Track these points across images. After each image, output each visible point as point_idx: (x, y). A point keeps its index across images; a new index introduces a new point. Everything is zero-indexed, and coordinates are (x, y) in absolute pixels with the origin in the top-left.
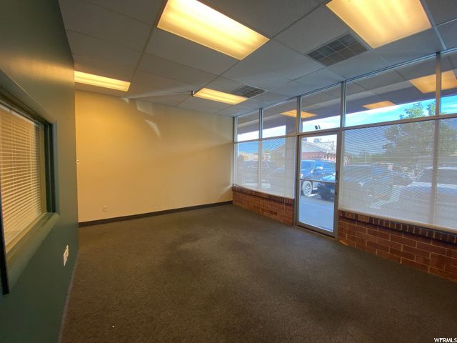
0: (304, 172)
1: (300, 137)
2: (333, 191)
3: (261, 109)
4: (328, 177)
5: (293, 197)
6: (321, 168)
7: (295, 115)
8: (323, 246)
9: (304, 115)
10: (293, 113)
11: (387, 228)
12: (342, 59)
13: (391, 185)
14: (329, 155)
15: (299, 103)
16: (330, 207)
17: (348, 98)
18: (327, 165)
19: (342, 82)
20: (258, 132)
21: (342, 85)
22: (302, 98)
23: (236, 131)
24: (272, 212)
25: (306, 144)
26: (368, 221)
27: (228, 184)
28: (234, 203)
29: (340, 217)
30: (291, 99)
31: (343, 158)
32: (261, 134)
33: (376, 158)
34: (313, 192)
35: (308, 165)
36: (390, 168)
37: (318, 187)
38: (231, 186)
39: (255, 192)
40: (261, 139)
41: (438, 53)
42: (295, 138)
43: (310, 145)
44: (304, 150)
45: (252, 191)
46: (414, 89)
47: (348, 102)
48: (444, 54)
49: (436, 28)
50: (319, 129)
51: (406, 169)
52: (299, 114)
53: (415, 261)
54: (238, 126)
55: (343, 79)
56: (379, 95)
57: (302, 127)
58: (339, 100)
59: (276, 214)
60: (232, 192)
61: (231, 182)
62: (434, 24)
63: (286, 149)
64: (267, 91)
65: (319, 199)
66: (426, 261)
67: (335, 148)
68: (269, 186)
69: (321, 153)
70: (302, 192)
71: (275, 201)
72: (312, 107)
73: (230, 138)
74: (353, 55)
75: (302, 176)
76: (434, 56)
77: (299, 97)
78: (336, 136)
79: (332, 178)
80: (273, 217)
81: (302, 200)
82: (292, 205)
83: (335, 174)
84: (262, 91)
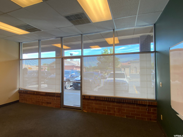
0: (66, 77)
1: (63, 59)
2: (79, 85)
3: (39, 40)
4: (77, 78)
5: (60, 91)
6: (74, 74)
7: (60, 47)
8: (76, 116)
9: (64, 47)
10: (59, 46)
11: (101, 100)
12: (81, 24)
13: (100, 80)
14: (77, 67)
15: (61, 40)
16: (78, 93)
17: (84, 42)
18: (77, 72)
19: (81, 34)
20: (38, 54)
21: (81, 36)
22: (63, 38)
23: (21, 51)
24: (48, 103)
25: (66, 62)
26: (94, 99)
27: (15, 89)
28: (20, 101)
29: (83, 98)
30: (57, 38)
31: (83, 69)
32: (40, 55)
33: (95, 68)
34: (71, 86)
35: (68, 73)
36: (100, 72)
37: (73, 84)
38: (17, 90)
39: (37, 92)
40: (40, 58)
41: (114, 30)
42: (61, 59)
43: (69, 62)
44: (65, 64)
45: (34, 92)
46: (106, 42)
47: (84, 44)
48: (115, 30)
49: (113, 20)
50: (72, 56)
51: (104, 72)
52: (62, 46)
53: (111, 112)
54: (22, 48)
55: (82, 33)
56: (95, 43)
57: (64, 53)
58: (80, 42)
59: (50, 103)
60: (18, 94)
61: (18, 87)
62: (113, 18)
63: (56, 63)
64: (43, 31)
65: (73, 90)
66: (115, 111)
67: (80, 64)
68: (46, 86)
69: (73, 66)
70: (65, 87)
71: (50, 96)
72: (68, 43)
73: (17, 57)
74: (85, 23)
75: (65, 79)
76: (112, 31)
77: (61, 38)
78: (80, 59)
79: (79, 79)
80: (49, 105)
81: (65, 92)
82: (60, 96)
83: (80, 76)
84: (40, 30)
